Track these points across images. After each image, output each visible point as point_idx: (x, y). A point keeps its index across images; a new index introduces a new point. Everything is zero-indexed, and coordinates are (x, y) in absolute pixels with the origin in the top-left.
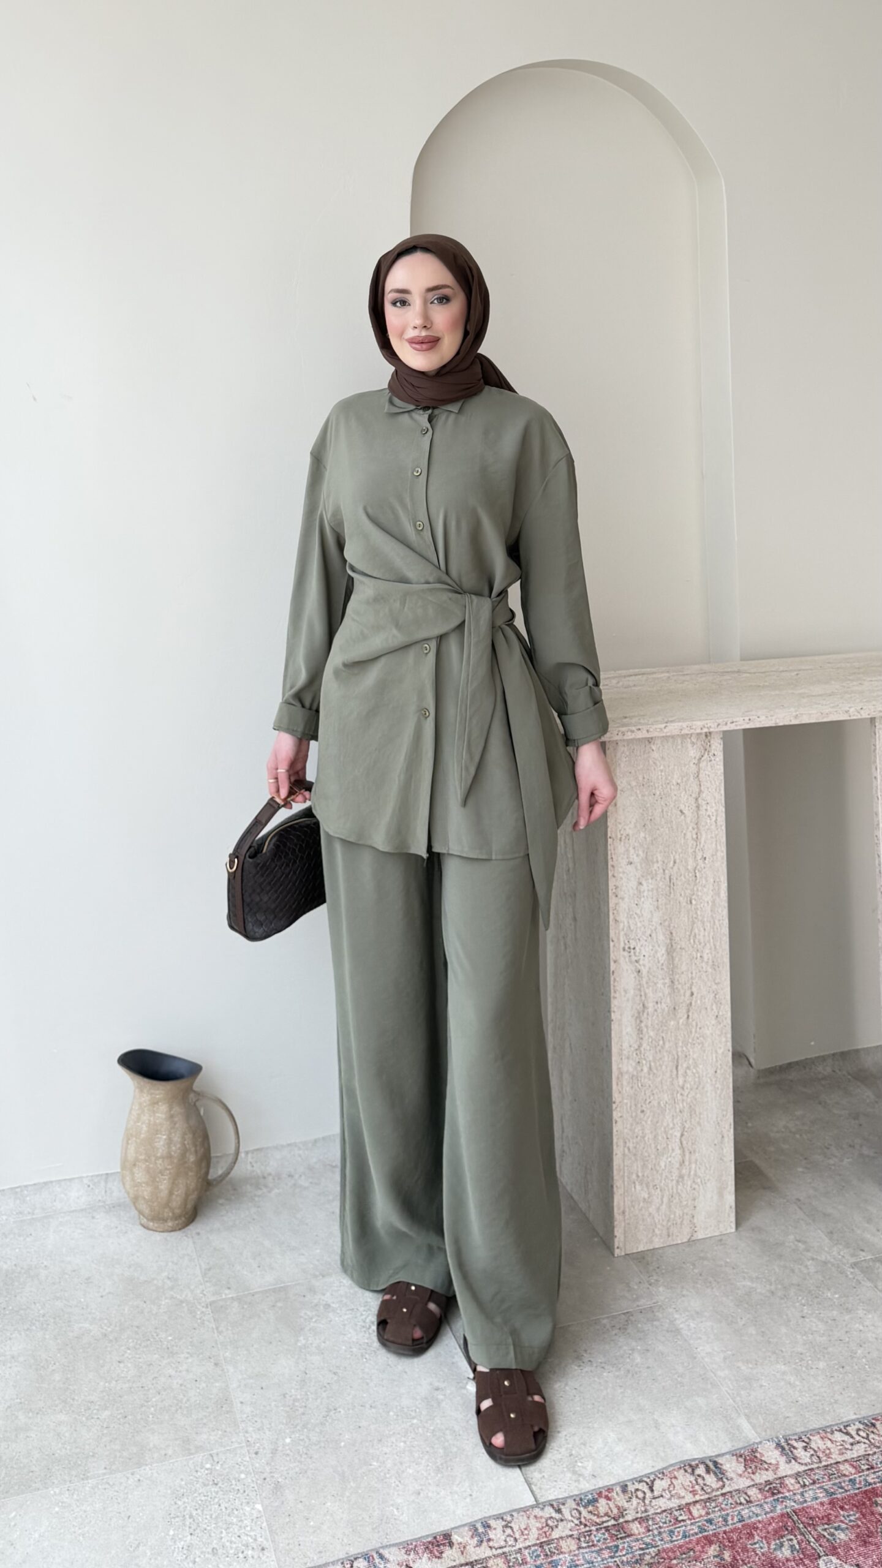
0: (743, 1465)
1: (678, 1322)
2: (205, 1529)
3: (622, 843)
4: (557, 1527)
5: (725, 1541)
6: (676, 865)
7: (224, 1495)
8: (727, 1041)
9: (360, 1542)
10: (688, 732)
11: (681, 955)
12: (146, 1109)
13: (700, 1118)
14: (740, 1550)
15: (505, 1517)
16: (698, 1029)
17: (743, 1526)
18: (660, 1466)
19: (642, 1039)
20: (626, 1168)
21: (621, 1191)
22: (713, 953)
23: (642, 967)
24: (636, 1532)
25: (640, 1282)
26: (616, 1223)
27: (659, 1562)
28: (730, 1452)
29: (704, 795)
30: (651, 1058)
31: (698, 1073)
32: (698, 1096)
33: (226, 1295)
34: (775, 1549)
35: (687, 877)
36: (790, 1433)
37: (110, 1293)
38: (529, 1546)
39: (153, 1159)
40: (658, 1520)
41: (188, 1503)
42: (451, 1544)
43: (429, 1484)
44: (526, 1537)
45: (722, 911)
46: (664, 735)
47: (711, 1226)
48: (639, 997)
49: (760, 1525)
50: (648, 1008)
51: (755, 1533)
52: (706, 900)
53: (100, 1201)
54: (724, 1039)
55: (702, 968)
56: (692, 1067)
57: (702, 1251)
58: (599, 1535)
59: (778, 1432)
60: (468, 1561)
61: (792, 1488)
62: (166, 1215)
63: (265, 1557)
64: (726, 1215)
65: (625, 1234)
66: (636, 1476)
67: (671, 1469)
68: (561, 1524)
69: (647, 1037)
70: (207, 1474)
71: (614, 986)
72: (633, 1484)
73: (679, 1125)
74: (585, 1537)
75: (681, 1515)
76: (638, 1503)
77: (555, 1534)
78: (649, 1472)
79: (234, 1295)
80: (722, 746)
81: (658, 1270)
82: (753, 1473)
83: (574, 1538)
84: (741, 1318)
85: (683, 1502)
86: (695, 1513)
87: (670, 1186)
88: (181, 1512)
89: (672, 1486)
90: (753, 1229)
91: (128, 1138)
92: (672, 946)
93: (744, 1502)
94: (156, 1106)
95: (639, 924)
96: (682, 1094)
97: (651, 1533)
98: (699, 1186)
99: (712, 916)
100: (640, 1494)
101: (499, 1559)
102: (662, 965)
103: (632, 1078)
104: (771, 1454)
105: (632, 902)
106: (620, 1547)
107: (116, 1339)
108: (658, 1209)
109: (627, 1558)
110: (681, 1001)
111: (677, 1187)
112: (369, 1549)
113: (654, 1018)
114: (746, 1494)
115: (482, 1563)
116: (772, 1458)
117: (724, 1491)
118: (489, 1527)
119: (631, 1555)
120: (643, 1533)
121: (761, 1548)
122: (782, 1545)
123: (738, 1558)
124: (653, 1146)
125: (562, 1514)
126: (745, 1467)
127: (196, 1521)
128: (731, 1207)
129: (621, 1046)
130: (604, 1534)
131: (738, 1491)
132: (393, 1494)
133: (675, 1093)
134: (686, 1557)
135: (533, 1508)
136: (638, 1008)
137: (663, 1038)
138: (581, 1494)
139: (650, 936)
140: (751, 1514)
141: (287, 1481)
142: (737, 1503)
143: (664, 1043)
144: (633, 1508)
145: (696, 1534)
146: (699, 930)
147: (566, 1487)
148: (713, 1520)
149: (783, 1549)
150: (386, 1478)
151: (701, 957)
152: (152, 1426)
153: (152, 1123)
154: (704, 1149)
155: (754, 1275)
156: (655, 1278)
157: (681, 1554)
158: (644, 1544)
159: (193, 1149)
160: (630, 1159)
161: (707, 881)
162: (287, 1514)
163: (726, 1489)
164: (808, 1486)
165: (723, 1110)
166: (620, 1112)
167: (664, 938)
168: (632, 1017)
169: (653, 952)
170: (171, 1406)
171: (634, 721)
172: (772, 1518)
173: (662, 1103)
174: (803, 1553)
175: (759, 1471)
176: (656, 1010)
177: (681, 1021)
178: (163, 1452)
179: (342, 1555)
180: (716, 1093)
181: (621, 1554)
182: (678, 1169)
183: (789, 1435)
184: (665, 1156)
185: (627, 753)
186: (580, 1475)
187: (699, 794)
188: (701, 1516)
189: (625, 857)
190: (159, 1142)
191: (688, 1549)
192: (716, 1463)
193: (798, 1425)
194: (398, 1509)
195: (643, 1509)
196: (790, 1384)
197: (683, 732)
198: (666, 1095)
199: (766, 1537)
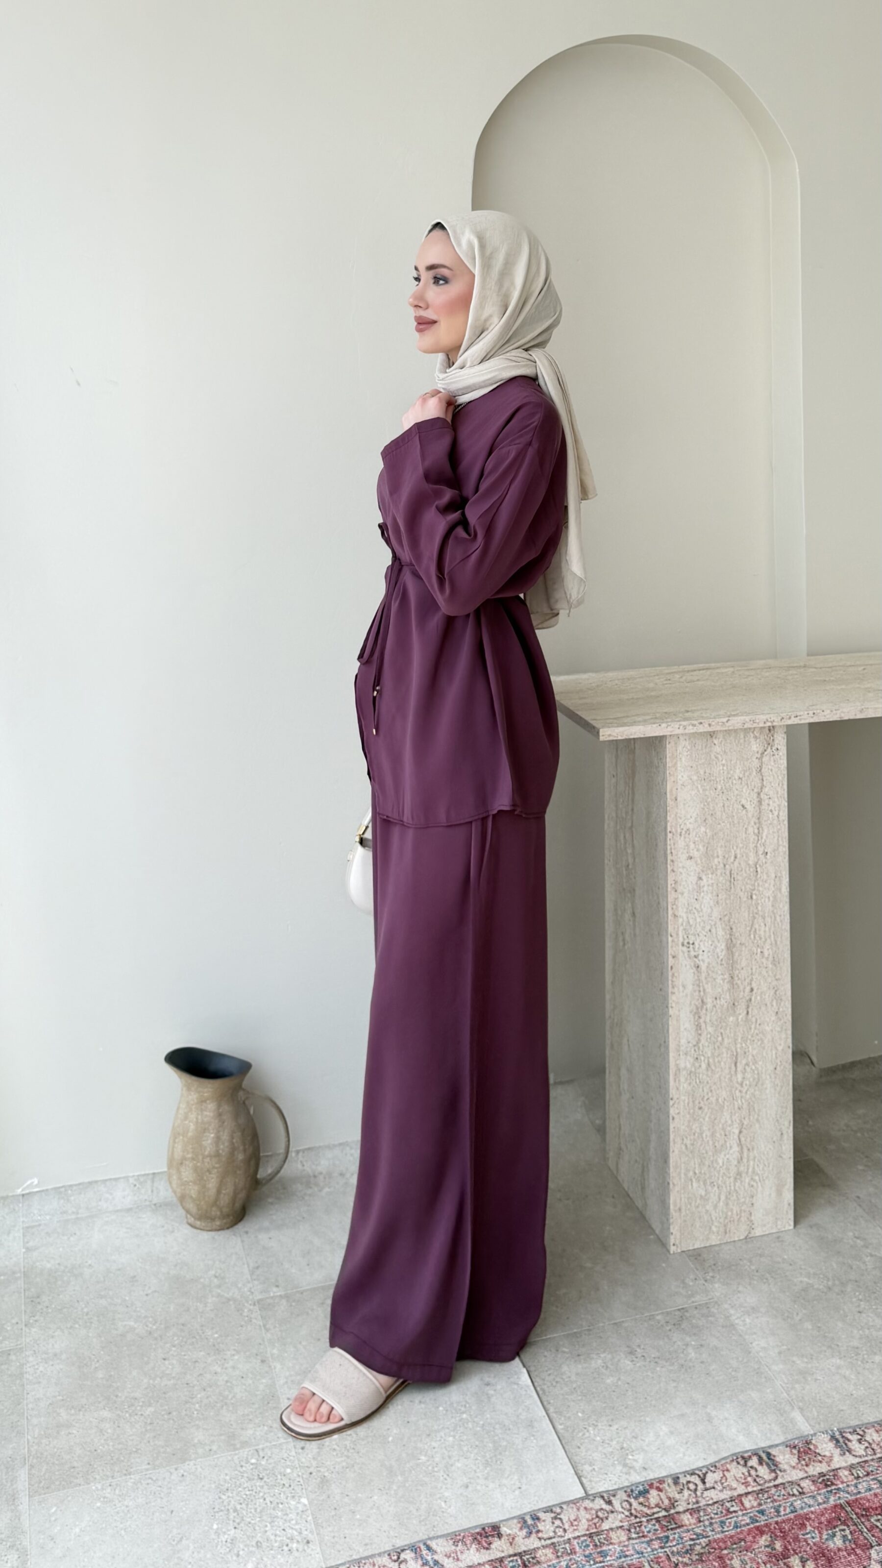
0: (796, 1456)
1: (734, 1317)
2: (250, 1523)
3: (682, 838)
4: (607, 1518)
5: (777, 1531)
6: (737, 860)
7: (269, 1489)
8: (787, 1038)
9: (406, 1534)
10: (751, 726)
11: (741, 951)
12: (194, 1107)
13: (758, 1115)
14: (791, 1540)
15: (554, 1509)
16: (758, 1025)
17: (795, 1517)
18: (712, 1459)
19: (700, 1035)
20: (683, 1165)
21: (677, 1189)
22: (774, 949)
23: (701, 963)
24: (687, 1523)
25: (696, 1279)
26: (671, 1221)
27: (709, 1552)
28: (783, 1443)
29: (766, 790)
30: (709, 1055)
31: (757, 1069)
32: (757, 1092)
33: (274, 1292)
34: (827, 1539)
35: (748, 872)
36: (844, 1426)
37: (155, 1291)
38: (579, 1537)
39: (200, 1157)
40: (710, 1511)
41: (232, 1497)
42: (500, 1536)
43: (478, 1477)
44: (575, 1528)
45: (784, 907)
46: (727, 728)
47: (768, 1223)
48: (697, 993)
49: (813, 1516)
50: (707, 1004)
51: (807, 1523)
52: (767, 895)
53: (146, 1200)
54: (783, 1036)
55: (763, 963)
56: (751, 1064)
57: (759, 1248)
58: (650, 1526)
59: (832, 1424)
60: (516, 1551)
61: (845, 1480)
62: (213, 1213)
63: (310, 1549)
64: (785, 1212)
65: (681, 1231)
66: (688, 1469)
67: (723, 1462)
68: (611, 1515)
69: (705, 1033)
70: (252, 1469)
71: (672, 981)
72: (685, 1476)
73: (738, 1121)
74: (635, 1528)
75: (733, 1506)
76: (690, 1495)
77: (605, 1526)
78: (701, 1465)
79: (283, 1293)
80: (785, 740)
81: (713, 1267)
82: (807, 1465)
83: (624, 1530)
84: (797, 1314)
85: (735, 1494)
86: (747, 1504)
87: (728, 1183)
88: (225, 1506)
89: (724, 1478)
90: (811, 1227)
91: (175, 1135)
92: (732, 941)
93: (796, 1492)
94: (204, 1104)
95: (698, 920)
96: (740, 1091)
97: (702, 1524)
98: (757, 1183)
99: (774, 913)
100: (692, 1486)
101: (548, 1549)
102: (722, 960)
103: (690, 1074)
104: (825, 1447)
105: (692, 897)
106: (671, 1538)
107: (161, 1336)
108: (715, 1207)
109: (677, 1549)
110: (741, 996)
111: (735, 1185)
112: (415, 1541)
113: (713, 1013)
114: (799, 1485)
115: (531, 1554)
116: (826, 1451)
117: (777, 1482)
118: (538, 1519)
119: (681, 1546)
120: (694, 1524)
121: (813, 1538)
122: (834, 1535)
123: (790, 1547)
124: (711, 1143)
125: (612, 1506)
126: (798, 1459)
127: (241, 1515)
128: (789, 1204)
129: (679, 1042)
130: (654, 1525)
131: (791, 1483)
132: (441, 1488)
133: (733, 1090)
134: (737, 1548)
135: (583, 1500)
136: (697, 1003)
137: (721, 1034)
138: (632, 1485)
139: (710, 931)
140: (803, 1505)
141: (333, 1476)
142: (789, 1494)
143: (723, 1039)
144: (684, 1501)
145: (748, 1524)
146: (760, 926)
147: (616, 1479)
148: (765, 1510)
149: (835, 1538)
150: (434, 1471)
151: (761, 952)
152: (197, 1422)
153: (200, 1121)
154: (763, 1146)
155: (812, 1271)
156: (711, 1274)
157: (732, 1544)
158: (694, 1534)
159: (241, 1148)
160: (687, 1156)
161: (768, 876)
162: (333, 1508)
163: (779, 1481)
164: (862, 1478)
165: (782, 1107)
166: (677, 1108)
167: (723, 933)
168: (691, 1012)
169: (713, 947)
170: (216, 1402)
171: (696, 715)
172: (825, 1509)
173: (720, 1100)
174: (855, 1543)
175: (812, 1463)
176: (715, 1006)
177: (740, 1017)
178: (207, 1448)
179: (388, 1547)
180: (775, 1089)
181: (671, 1545)
182: (736, 1166)
183: (843, 1428)
184: (723, 1153)
185: (689, 747)
186: (631, 1468)
187: (762, 788)
188: (753, 1507)
189: (685, 851)
190: (207, 1140)
191: (739, 1539)
192: (769, 1455)
193: (853, 1417)
194: (445, 1502)
195: (694, 1500)
196: (845, 1377)
197: (746, 726)
198: (724, 1093)
199: (818, 1527)
